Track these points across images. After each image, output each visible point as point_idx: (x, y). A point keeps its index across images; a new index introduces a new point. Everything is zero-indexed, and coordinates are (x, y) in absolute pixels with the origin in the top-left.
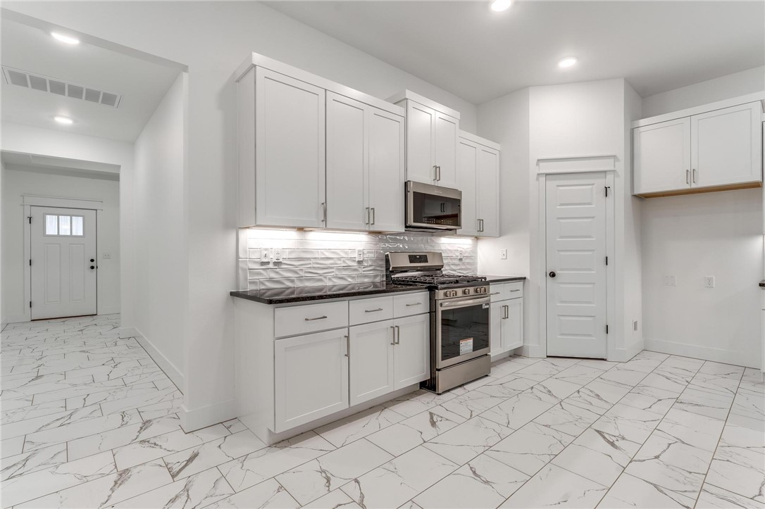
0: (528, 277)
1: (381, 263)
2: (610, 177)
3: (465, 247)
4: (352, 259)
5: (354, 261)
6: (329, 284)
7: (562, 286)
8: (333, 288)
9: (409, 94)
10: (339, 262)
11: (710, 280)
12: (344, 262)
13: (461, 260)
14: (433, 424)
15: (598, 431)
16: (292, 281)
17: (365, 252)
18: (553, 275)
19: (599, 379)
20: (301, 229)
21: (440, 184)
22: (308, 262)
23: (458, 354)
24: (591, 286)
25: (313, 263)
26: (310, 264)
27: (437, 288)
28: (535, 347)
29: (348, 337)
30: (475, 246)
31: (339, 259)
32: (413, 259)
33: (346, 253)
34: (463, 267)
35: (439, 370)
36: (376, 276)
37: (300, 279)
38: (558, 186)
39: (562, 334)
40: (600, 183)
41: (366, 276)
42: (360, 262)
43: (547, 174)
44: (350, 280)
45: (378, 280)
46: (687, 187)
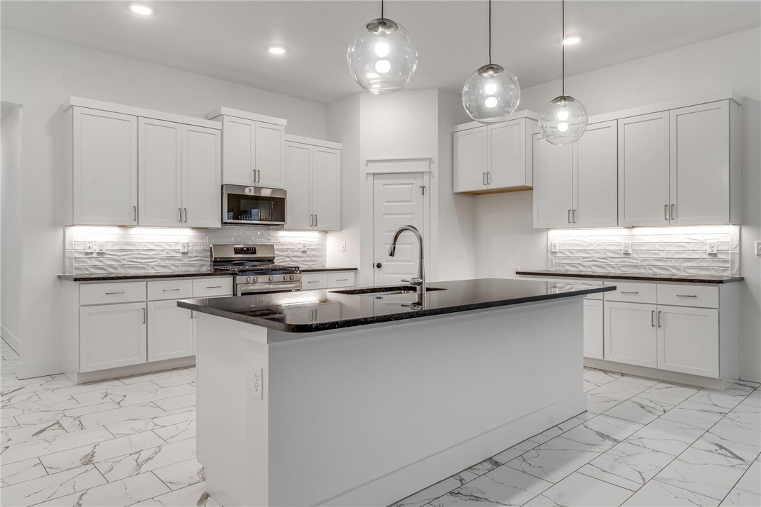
0: (359, 268)
1: (204, 254)
2: (426, 177)
4: (176, 251)
5: (179, 252)
7: (387, 275)
9: (224, 109)
12: (167, 253)
16: (115, 268)
17: (190, 244)
18: (379, 266)
22: (130, 253)
25: (136, 254)
26: (133, 254)
31: (162, 251)
32: (239, 250)
33: (170, 245)
36: (201, 266)
37: (123, 266)
38: (384, 185)
41: (190, 265)
42: (184, 254)
43: (374, 174)
44: (173, 268)
45: (205, 269)
46: (483, 188)
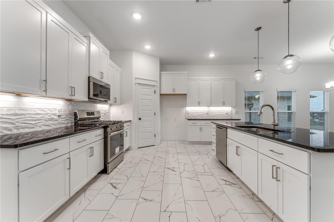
0: (132, 120)
1: (71, 116)
2: (156, 87)
3: (107, 109)
4: (55, 115)
5: (56, 115)
6: (40, 129)
7: (143, 123)
8: (41, 132)
9: (91, 35)
10: (46, 116)
11: (176, 119)
12: (49, 116)
13: (105, 114)
14: (115, 187)
15: (167, 168)
16: (10, 130)
17: (63, 110)
18: (140, 119)
19: (157, 152)
20: (19, 95)
21: (102, 80)
22: (23, 117)
23: (115, 154)
24: (150, 122)
25: (28, 117)
26: (25, 118)
27: (108, 127)
28: (134, 146)
29: (69, 158)
30: (110, 108)
31: (46, 114)
32: (88, 114)
33: (51, 111)
34: (106, 117)
35: (108, 163)
36: (68, 123)
37: (17, 128)
38: (142, 88)
39: (143, 139)
40: (153, 89)
41: (63, 124)
42: (59, 116)
43: (139, 84)
44: (53, 126)
45: (69, 125)
46: (173, 93)
